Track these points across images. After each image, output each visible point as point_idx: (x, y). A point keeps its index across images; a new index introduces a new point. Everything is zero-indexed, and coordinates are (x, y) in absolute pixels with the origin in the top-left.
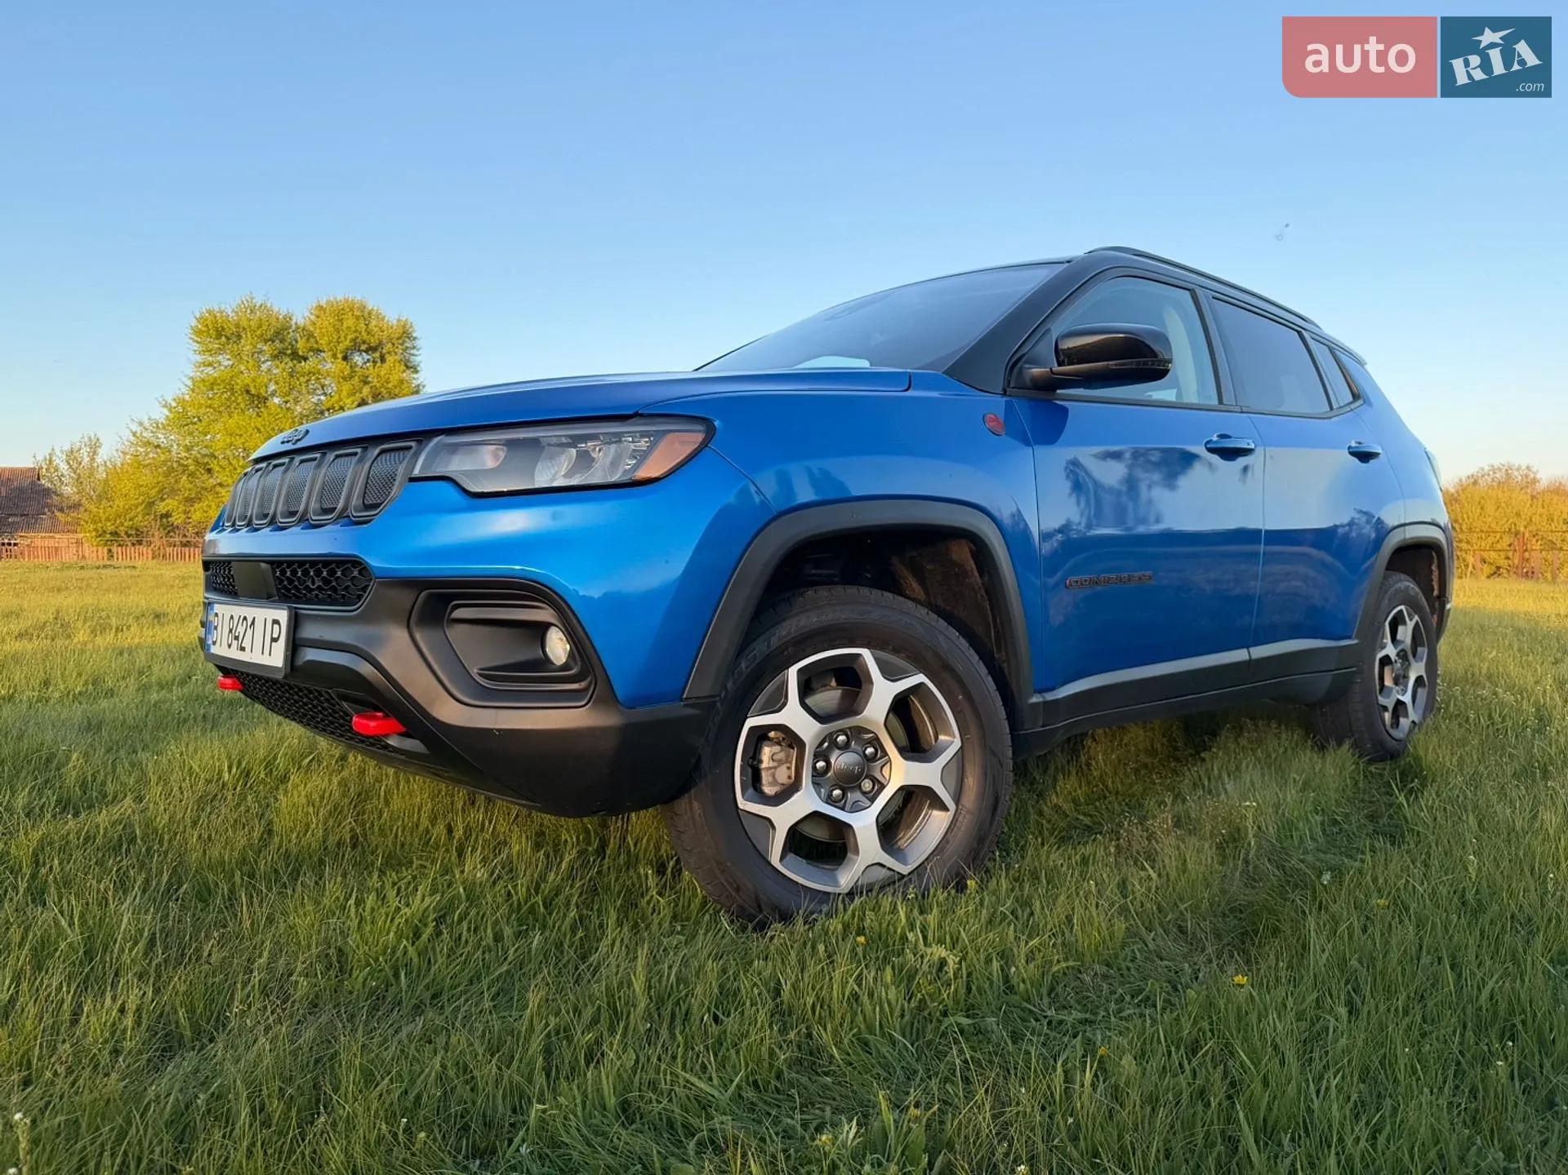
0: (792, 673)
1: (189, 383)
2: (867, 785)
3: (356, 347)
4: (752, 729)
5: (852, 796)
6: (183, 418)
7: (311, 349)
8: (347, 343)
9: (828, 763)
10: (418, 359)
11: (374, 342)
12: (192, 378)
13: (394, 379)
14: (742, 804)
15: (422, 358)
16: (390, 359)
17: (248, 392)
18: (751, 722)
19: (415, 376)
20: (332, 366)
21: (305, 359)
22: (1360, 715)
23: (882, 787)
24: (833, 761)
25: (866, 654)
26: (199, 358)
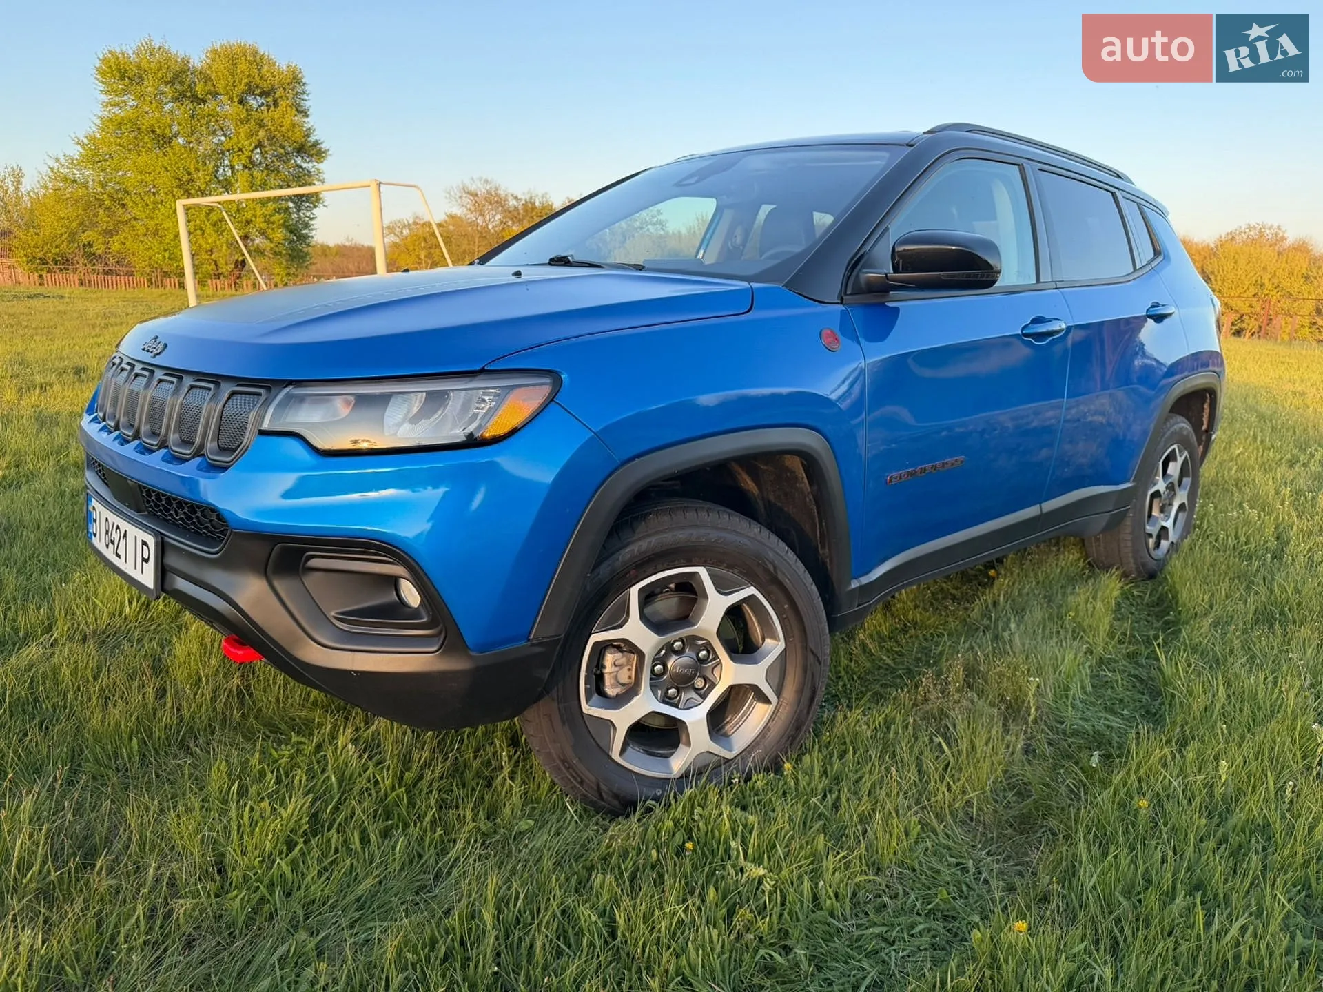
0: (634, 592)
1: (98, 122)
2: (699, 683)
3: (250, 89)
4: (596, 644)
5: (684, 697)
6: (94, 155)
7: (209, 93)
8: (242, 87)
9: (665, 666)
10: (307, 104)
11: (266, 86)
12: (100, 118)
13: (287, 123)
14: (586, 709)
15: (310, 103)
16: (282, 103)
17: (153, 132)
18: (595, 638)
19: (306, 120)
20: (229, 109)
21: (204, 101)
22: (1129, 544)
23: (713, 685)
24: (669, 665)
25: (702, 571)
26: (104, 98)
